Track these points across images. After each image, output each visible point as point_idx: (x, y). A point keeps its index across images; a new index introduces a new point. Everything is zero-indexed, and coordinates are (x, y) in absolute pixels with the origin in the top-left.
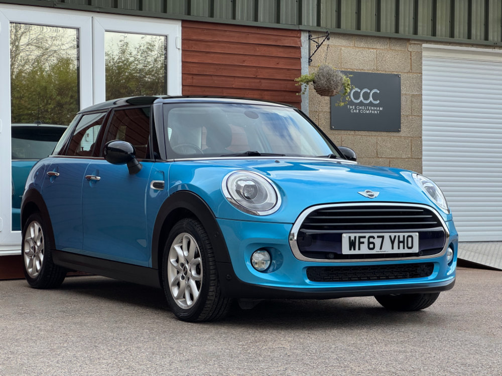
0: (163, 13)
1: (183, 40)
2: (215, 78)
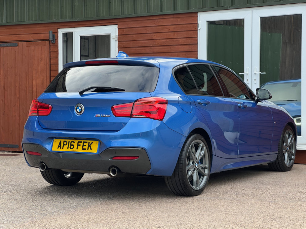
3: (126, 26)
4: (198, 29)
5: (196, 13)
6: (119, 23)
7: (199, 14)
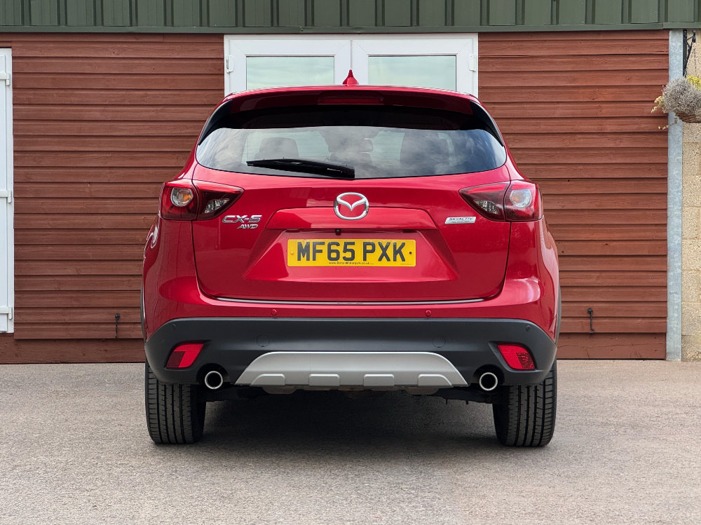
0: (449, 25)
1: (480, 58)
2: (527, 106)
3: (38, 54)
4: (226, 71)
5: (221, 36)
6: (13, 45)
7: (227, 39)
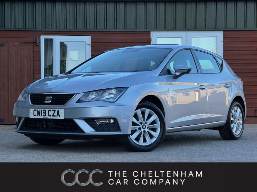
0: (215, 29)
1: (224, 38)
2: (238, 51)
3: (98, 37)
4: (151, 42)
5: (150, 32)
6: (92, 35)
7: (151, 32)
